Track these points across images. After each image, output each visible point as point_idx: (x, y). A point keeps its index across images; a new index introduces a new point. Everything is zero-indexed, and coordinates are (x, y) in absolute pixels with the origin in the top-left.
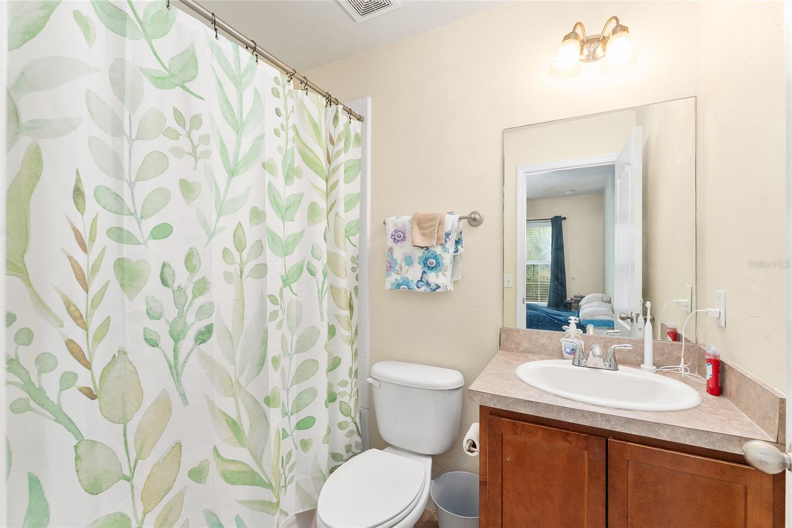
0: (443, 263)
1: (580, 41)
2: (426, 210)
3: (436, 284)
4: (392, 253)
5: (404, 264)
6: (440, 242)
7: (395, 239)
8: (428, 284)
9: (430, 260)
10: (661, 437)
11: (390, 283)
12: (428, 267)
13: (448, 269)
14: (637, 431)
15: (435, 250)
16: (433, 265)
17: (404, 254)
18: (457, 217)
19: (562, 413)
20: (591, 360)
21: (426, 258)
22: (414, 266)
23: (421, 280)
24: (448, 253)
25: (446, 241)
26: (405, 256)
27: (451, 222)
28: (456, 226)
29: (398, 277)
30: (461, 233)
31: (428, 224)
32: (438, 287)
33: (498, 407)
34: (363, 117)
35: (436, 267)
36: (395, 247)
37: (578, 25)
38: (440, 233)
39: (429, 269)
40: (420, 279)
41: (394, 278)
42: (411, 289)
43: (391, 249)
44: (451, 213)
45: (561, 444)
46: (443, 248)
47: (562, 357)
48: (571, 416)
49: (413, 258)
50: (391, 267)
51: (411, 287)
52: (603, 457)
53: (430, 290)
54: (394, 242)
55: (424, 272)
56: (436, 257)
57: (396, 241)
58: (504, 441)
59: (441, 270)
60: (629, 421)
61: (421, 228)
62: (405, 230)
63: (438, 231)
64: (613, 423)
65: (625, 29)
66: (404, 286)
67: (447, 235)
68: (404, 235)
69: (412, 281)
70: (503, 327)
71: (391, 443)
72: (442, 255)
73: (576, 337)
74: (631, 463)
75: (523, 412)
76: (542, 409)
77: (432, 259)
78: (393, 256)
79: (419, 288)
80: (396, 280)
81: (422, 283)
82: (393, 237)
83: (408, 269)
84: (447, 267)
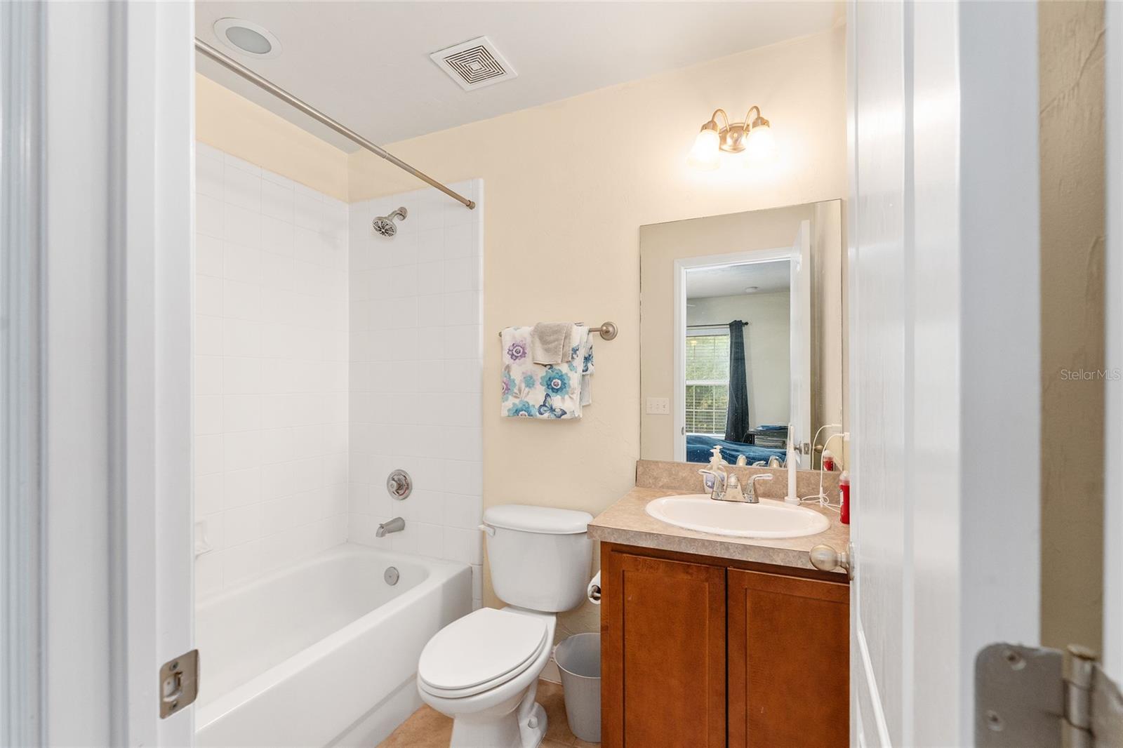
0: (569, 384)
1: (718, 130)
2: (549, 320)
3: (561, 410)
4: (509, 372)
5: (523, 385)
6: (566, 360)
7: (513, 355)
8: (552, 410)
9: (554, 381)
10: (776, 561)
11: (507, 408)
12: (553, 389)
13: (576, 392)
14: (755, 558)
15: (560, 368)
16: (559, 387)
17: (523, 373)
18: (586, 329)
19: (683, 544)
20: (730, 493)
21: (550, 378)
22: (535, 388)
23: (544, 405)
24: (576, 372)
25: (573, 358)
26: (525, 376)
27: (579, 336)
28: (585, 340)
29: (517, 401)
30: (591, 348)
31: (552, 338)
32: (564, 413)
33: (619, 542)
34: (474, 203)
35: (561, 389)
36: (513, 365)
37: (719, 113)
38: (566, 348)
39: (553, 392)
40: (542, 404)
41: (511, 402)
42: (532, 416)
43: (508, 368)
44: (579, 324)
45: (682, 577)
46: (569, 367)
47: (704, 492)
48: (691, 546)
49: (535, 378)
50: (508, 389)
51: (533, 413)
52: (723, 587)
53: (555, 417)
54: (512, 358)
55: (547, 395)
56: (561, 377)
57: (514, 357)
58: (625, 579)
59: (567, 393)
60: (746, 547)
61: (544, 341)
62: (525, 344)
63: (563, 346)
64: (732, 551)
65: (765, 123)
66: (523, 412)
67: (575, 351)
68: (524, 350)
69: (534, 406)
70: (640, 459)
71: (508, 602)
72: (569, 375)
73: (718, 468)
74: (749, 591)
75: (644, 546)
76: (664, 540)
77: (557, 380)
78: (510, 375)
79: (541, 414)
80: (514, 404)
81: (545, 409)
82: (510, 352)
83: (529, 392)
84: (574, 389)
